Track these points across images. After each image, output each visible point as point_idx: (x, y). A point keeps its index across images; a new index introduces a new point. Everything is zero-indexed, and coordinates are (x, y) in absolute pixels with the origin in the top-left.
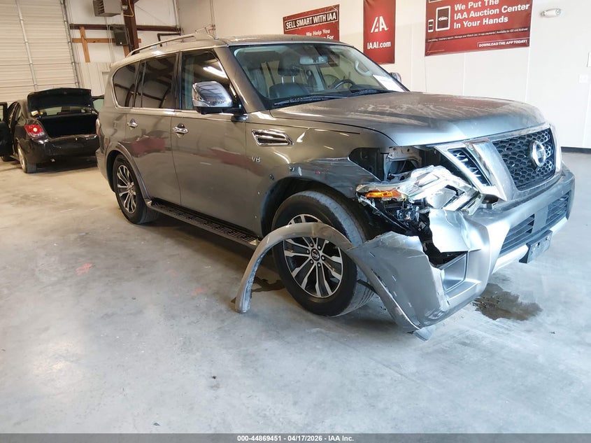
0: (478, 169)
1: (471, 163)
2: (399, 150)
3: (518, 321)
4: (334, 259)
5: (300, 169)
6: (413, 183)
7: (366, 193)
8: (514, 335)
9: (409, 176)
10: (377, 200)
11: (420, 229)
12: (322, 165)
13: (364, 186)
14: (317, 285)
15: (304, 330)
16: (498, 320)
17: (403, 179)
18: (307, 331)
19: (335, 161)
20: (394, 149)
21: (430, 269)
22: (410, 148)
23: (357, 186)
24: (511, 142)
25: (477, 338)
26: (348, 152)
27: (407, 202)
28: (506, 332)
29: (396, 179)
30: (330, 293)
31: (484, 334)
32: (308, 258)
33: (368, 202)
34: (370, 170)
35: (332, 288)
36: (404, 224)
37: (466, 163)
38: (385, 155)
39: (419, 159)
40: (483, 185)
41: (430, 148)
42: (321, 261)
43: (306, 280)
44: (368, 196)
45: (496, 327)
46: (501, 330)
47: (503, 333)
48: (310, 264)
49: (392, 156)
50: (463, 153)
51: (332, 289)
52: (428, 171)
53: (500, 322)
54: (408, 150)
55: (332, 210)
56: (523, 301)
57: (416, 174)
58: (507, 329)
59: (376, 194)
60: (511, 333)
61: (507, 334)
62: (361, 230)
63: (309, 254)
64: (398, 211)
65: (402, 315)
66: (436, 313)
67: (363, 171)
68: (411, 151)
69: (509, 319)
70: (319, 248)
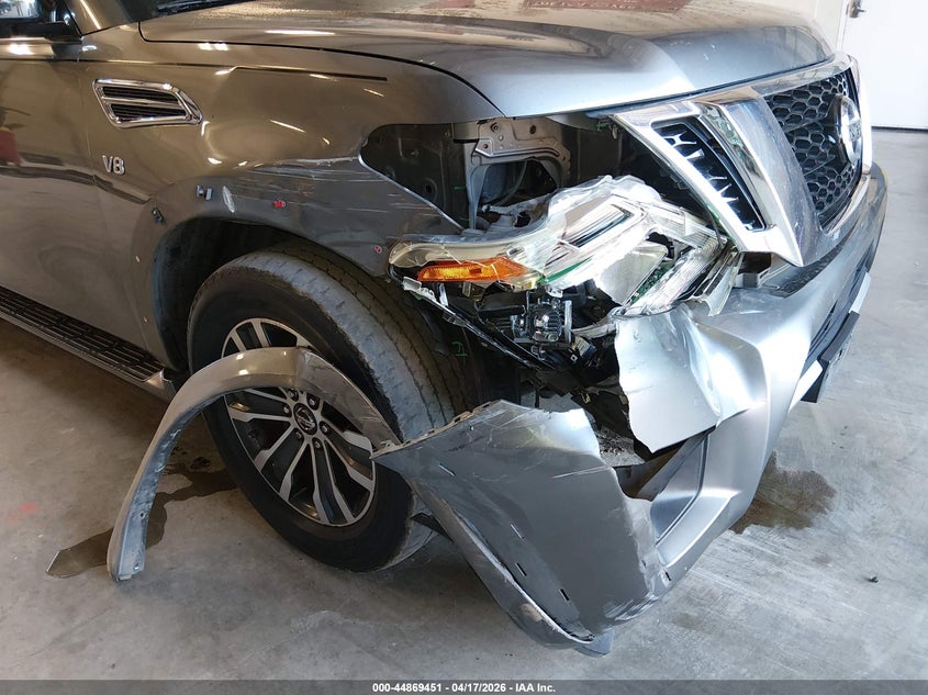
0: (730, 180)
1: (713, 163)
2: (507, 131)
3: (792, 530)
4: (351, 437)
5: (227, 195)
6: (555, 237)
7: (419, 269)
8: (791, 576)
9: (542, 210)
10: (453, 287)
11: (574, 358)
12: (285, 181)
13: (411, 247)
14: (316, 495)
15: (288, 623)
16: (747, 532)
17: (525, 222)
18: (296, 623)
19: (324, 167)
20: (494, 127)
21: (621, 504)
22: (537, 123)
23: (390, 245)
24: (796, 100)
25: (713, 596)
26: (361, 141)
27: (541, 293)
28: (774, 569)
29: (505, 224)
30: (350, 519)
31: (728, 583)
32: (289, 424)
33: (428, 294)
34: (428, 192)
35: (355, 504)
36: (533, 352)
37: (698, 163)
38: (468, 147)
39: (563, 153)
40: (743, 226)
41: (597, 120)
42: (319, 435)
43: (288, 479)
44: (426, 276)
45: (747, 557)
46: (761, 564)
47: (767, 574)
48: (296, 439)
49: (488, 148)
50: (689, 132)
51: (355, 510)
52: (598, 193)
53: (753, 537)
54: (533, 130)
55: (330, 312)
56: (787, 469)
57: (563, 204)
58: (772, 559)
59: (448, 273)
60: (785, 571)
61: (778, 575)
62: (414, 363)
63: (289, 415)
64: (513, 318)
65: (543, 621)
66: (635, 608)
67: (407, 199)
68: (540, 132)
69: (770, 525)
70: (313, 403)
